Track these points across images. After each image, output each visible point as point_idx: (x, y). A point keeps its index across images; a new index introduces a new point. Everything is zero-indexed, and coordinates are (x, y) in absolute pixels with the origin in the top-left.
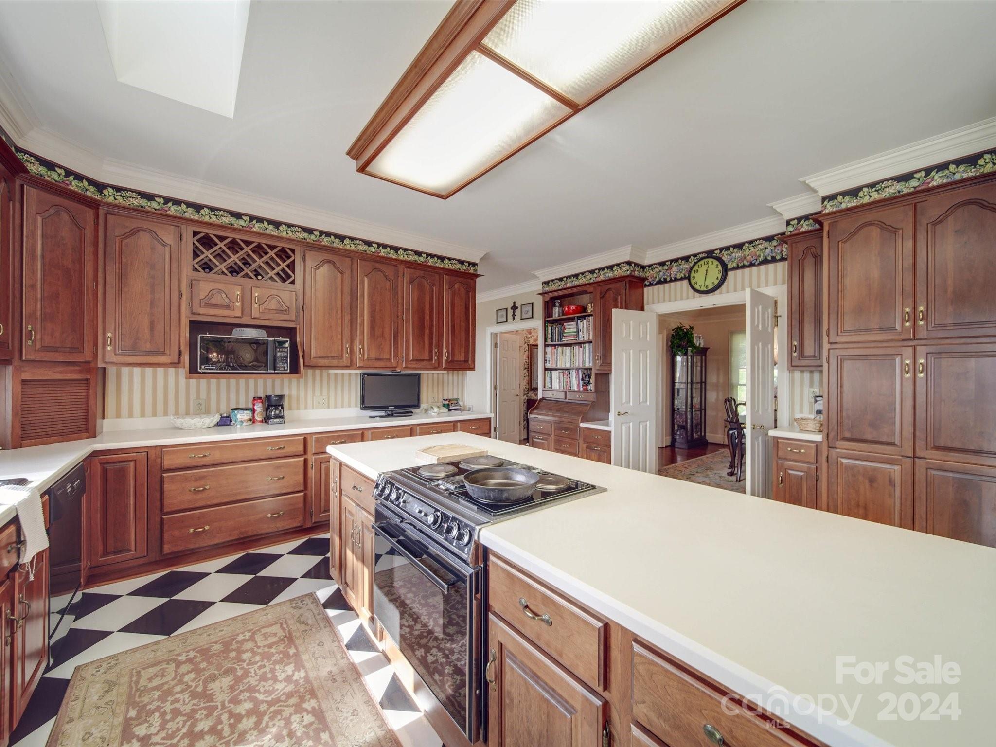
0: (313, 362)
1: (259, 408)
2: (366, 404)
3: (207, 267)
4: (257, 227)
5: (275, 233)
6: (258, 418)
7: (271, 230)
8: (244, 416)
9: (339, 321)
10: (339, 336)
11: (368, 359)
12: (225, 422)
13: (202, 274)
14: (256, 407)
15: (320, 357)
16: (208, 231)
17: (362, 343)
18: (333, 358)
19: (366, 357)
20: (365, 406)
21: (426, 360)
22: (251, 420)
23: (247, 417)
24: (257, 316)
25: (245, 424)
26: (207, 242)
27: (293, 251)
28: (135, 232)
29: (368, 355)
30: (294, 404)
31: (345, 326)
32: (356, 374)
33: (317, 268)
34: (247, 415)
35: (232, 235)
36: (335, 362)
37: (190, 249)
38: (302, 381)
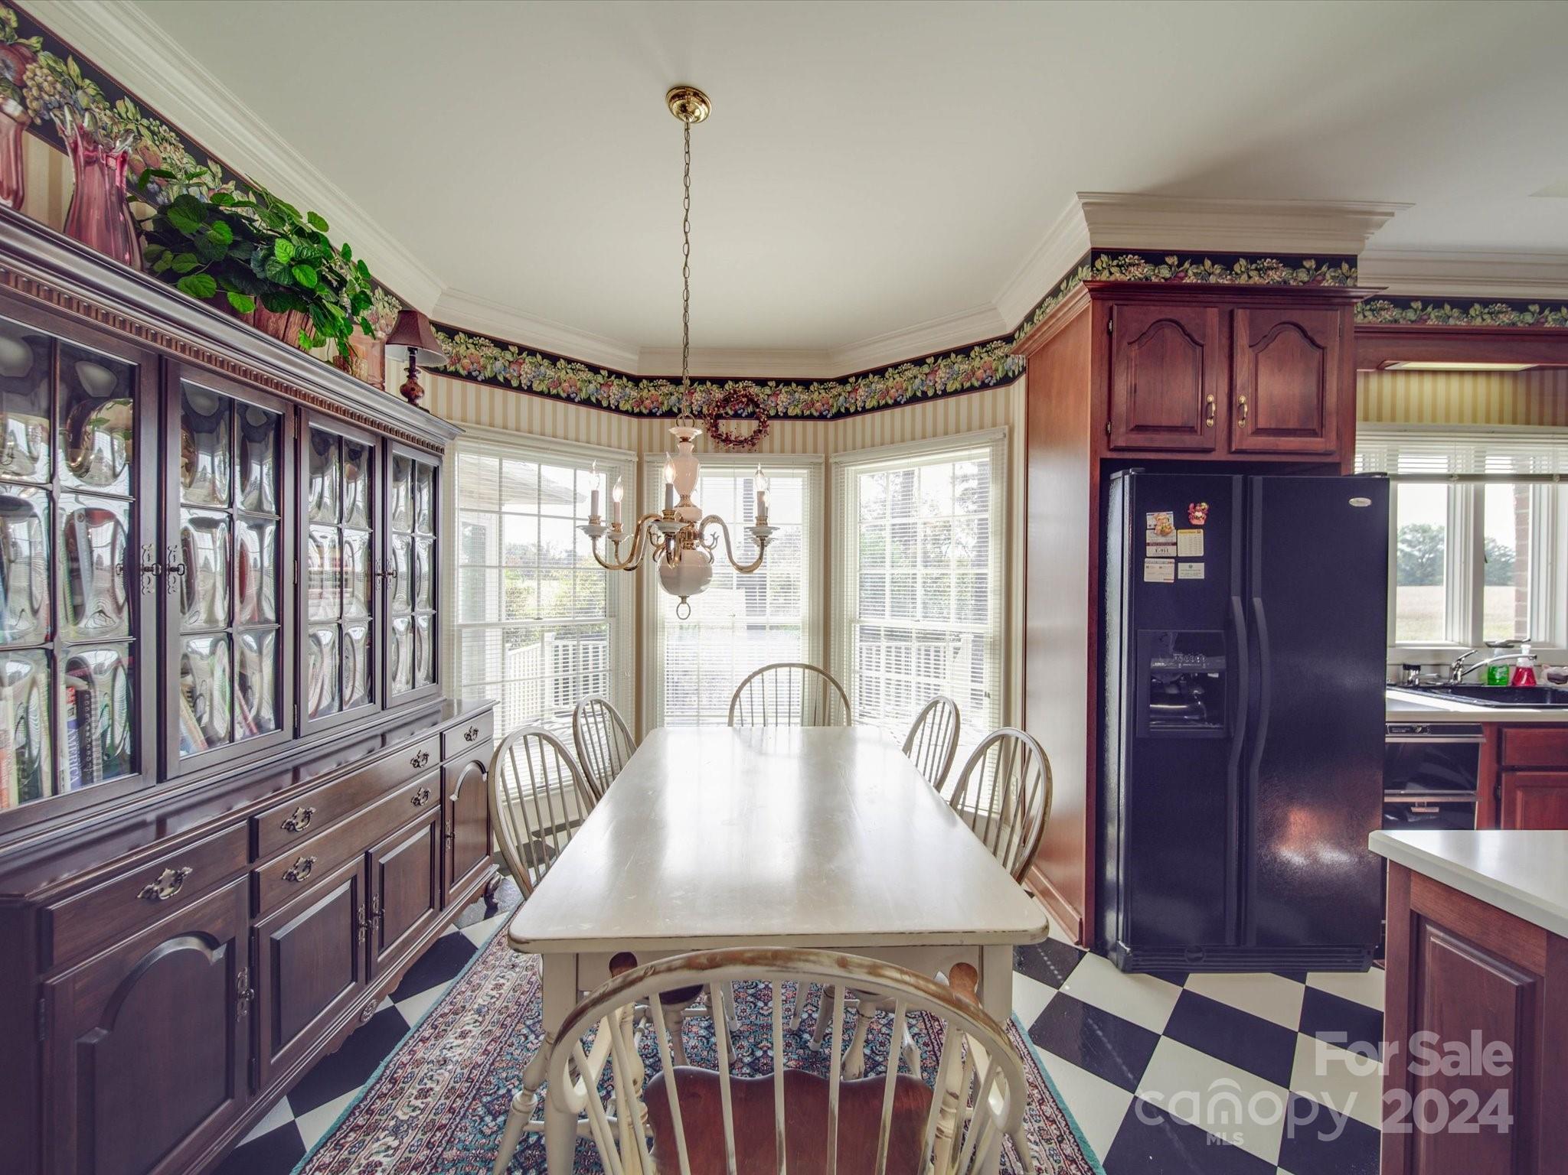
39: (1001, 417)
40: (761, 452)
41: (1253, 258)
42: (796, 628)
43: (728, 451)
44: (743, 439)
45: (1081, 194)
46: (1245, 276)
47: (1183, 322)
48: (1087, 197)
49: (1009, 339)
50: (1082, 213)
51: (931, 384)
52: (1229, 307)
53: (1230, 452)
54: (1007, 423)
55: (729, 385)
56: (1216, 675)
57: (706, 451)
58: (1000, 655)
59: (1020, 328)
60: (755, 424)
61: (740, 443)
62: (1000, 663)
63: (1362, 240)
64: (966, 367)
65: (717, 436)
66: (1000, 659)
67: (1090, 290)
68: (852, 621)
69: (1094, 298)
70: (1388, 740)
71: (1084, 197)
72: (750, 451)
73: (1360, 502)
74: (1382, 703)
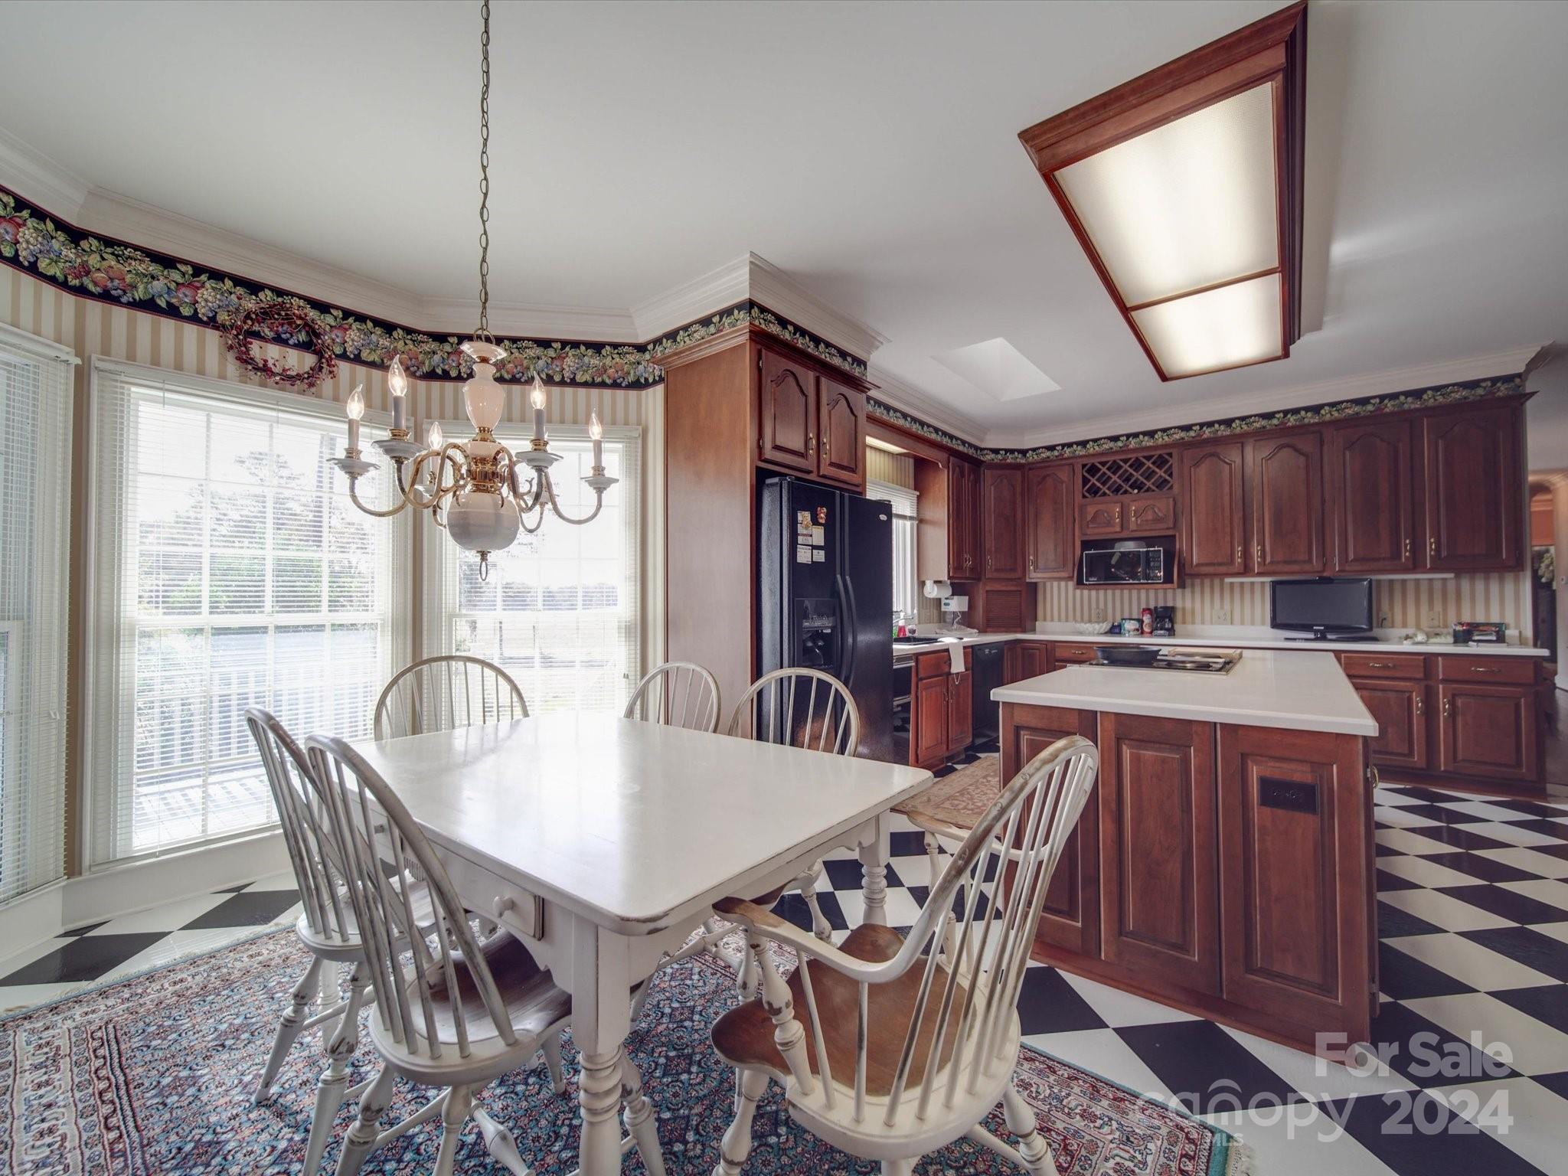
0: (1196, 570)
1: (1147, 619)
2: (1278, 621)
3: (1094, 491)
4: (1133, 443)
5: (1151, 443)
6: (1147, 629)
7: (1147, 442)
8: (1130, 625)
9: (1227, 522)
10: (1228, 538)
11: (1272, 563)
12: (1116, 629)
13: (1090, 499)
14: (1144, 618)
15: (1202, 565)
16: (1093, 461)
17: (1261, 542)
18: (1220, 564)
19: (1268, 560)
20: (1275, 625)
21: (1384, 559)
22: (1138, 630)
23: (1133, 627)
24: (1135, 528)
25: (1131, 633)
26: (1093, 470)
27: (1170, 455)
28: (1044, 478)
29: (1272, 557)
30: (1189, 618)
31: (1235, 525)
32: (1263, 583)
33: (1197, 465)
34: (1136, 625)
35: (1111, 458)
36: (1223, 569)
37: (1080, 481)
38: (1188, 591)
39: (633, 418)
40: (319, 396)
41: (828, 345)
42: (373, 626)
43: (263, 385)
44: (294, 373)
45: (752, 254)
46: (822, 353)
47: (798, 376)
48: (756, 259)
49: (641, 348)
50: (747, 269)
51: (558, 369)
52: (818, 374)
53: (819, 476)
54: (639, 424)
55: (266, 296)
56: (829, 631)
57: (222, 376)
58: (636, 637)
59: (657, 341)
60: (309, 360)
61: (289, 379)
62: (636, 646)
63: (869, 353)
64: (598, 362)
65: (245, 360)
66: (636, 641)
67: (750, 331)
68: (452, 616)
69: (751, 338)
70: (895, 667)
71: (753, 257)
72: (303, 392)
73: (883, 517)
74: (891, 651)
